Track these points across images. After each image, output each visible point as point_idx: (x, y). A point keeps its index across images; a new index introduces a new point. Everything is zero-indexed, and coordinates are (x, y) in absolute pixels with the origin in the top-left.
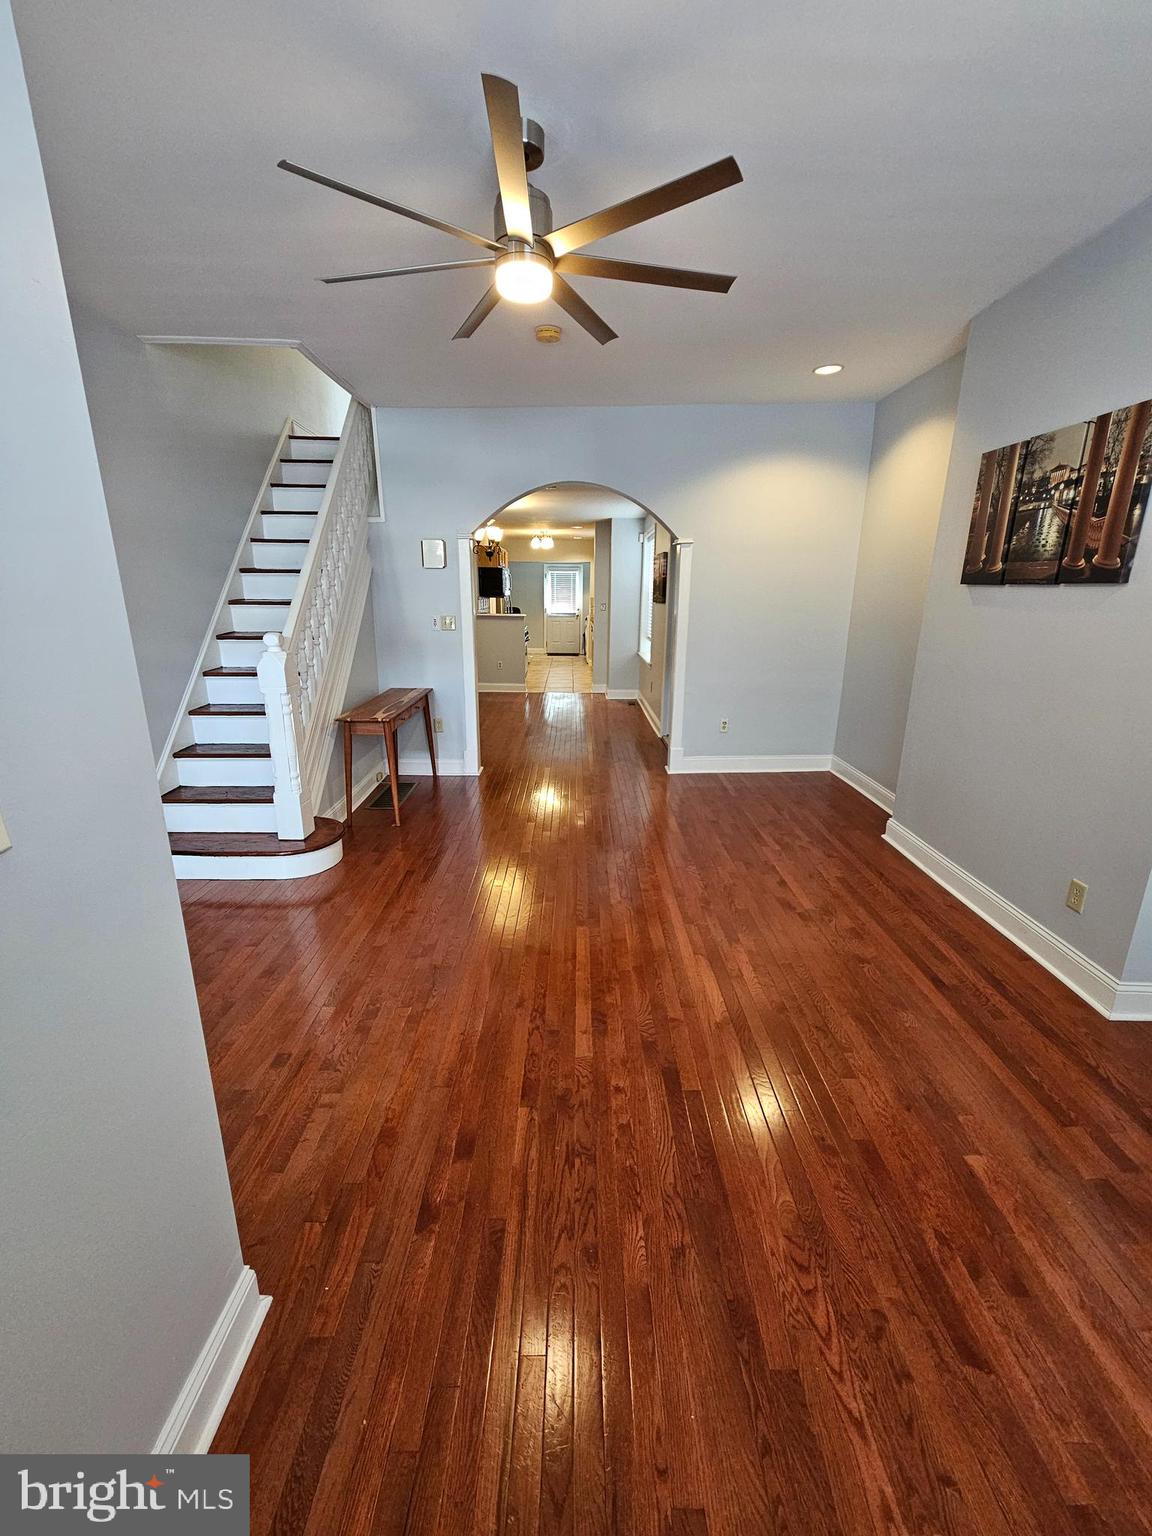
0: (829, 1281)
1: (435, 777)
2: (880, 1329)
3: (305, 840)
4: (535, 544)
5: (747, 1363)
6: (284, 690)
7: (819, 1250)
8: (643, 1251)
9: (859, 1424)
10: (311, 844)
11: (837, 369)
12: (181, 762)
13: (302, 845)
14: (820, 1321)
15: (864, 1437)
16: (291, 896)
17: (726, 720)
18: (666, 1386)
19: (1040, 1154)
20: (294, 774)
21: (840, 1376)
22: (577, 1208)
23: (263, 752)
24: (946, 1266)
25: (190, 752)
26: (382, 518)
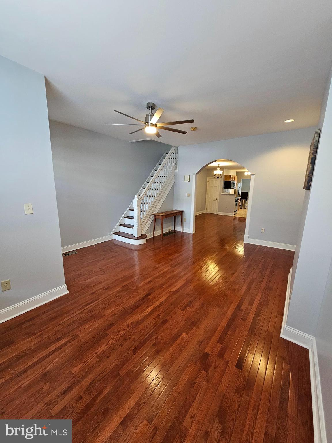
0: (129, 330)
1: (182, 232)
2: (127, 339)
3: (137, 237)
4: (246, 174)
5: (104, 330)
6: (136, 206)
7: (134, 327)
8: (111, 311)
9: (107, 344)
10: (139, 238)
11: (292, 120)
12: (126, 219)
13: (137, 238)
14: (120, 333)
15: (106, 346)
16: (133, 248)
17: (264, 229)
18: (93, 325)
19: (201, 343)
20: (137, 223)
21: (113, 339)
22: (110, 302)
23: (132, 218)
24: (151, 341)
25: (128, 217)
26: (178, 171)
